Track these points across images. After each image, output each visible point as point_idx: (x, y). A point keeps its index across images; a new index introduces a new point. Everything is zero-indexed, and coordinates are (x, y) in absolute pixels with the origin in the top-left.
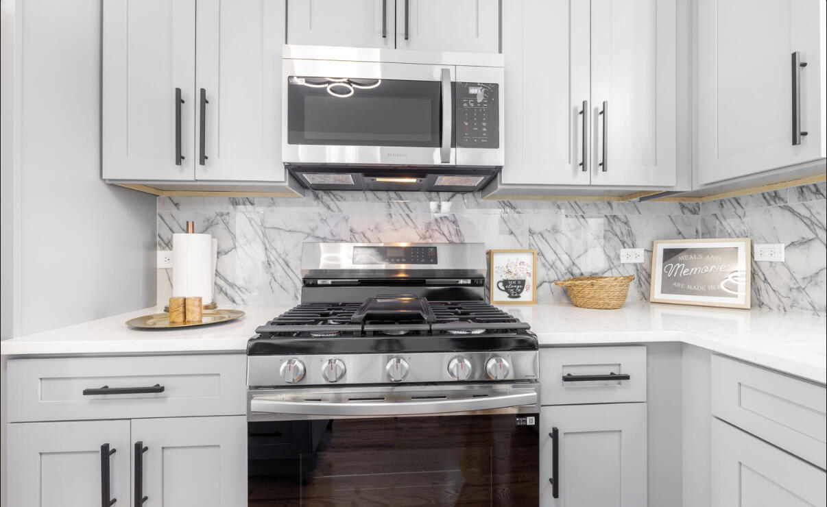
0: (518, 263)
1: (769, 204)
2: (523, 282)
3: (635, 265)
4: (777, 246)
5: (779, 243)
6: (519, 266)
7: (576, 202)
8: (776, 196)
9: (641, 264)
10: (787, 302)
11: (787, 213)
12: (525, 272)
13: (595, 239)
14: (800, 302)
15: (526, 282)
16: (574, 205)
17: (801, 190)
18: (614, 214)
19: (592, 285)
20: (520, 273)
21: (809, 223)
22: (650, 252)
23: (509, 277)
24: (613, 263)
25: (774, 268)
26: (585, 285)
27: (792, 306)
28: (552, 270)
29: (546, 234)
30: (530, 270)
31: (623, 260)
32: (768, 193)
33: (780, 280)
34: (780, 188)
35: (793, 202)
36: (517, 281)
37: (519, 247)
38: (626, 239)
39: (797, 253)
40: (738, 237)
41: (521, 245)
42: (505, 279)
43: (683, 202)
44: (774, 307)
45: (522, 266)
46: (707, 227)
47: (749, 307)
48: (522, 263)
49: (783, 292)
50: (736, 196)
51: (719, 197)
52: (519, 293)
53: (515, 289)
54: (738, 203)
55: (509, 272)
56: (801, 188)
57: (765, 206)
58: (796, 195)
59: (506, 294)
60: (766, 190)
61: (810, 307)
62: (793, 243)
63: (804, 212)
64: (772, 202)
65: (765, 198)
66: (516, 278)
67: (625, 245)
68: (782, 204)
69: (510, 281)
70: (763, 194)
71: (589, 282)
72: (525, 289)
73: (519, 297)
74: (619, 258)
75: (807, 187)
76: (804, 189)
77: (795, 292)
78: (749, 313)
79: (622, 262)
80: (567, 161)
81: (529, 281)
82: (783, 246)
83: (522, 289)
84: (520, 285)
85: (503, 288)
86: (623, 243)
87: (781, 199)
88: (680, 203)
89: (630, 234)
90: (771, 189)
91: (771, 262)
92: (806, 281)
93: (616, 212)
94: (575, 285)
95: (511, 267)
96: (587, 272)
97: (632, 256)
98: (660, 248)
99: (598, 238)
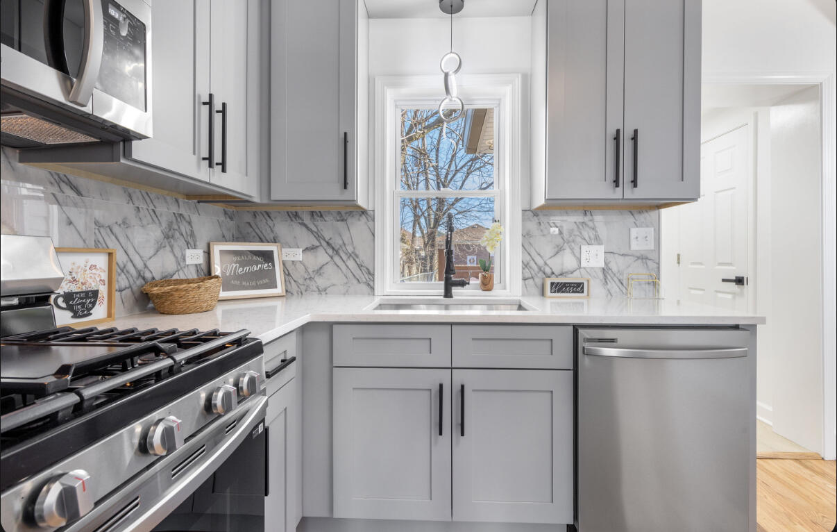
0: (88, 268)
1: (292, 220)
2: (95, 294)
3: (196, 265)
4: (298, 250)
5: (298, 247)
6: (88, 271)
7: (147, 194)
8: (296, 215)
9: (200, 265)
10: (303, 288)
11: (304, 229)
12: (98, 279)
13: (165, 237)
14: (311, 287)
15: (100, 292)
16: (145, 195)
17: (312, 213)
18: (180, 212)
19: (199, 287)
20: (90, 281)
21: (317, 236)
22: (208, 254)
23: (74, 288)
24: (179, 264)
25: (295, 265)
26: (190, 289)
27: (306, 291)
28: (123, 274)
29: (116, 229)
30: (105, 276)
31: (188, 261)
32: (291, 212)
33: (298, 274)
34: (299, 210)
35: (307, 221)
36: (86, 293)
37: (81, 244)
38: (190, 240)
39: (310, 255)
40: (268, 242)
41: (84, 241)
42: (67, 291)
43: (226, 209)
44: (295, 293)
45: (94, 271)
46: (240, 232)
47: (284, 294)
48: (93, 267)
49: (301, 281)
50: (268, 210)
51: (254, 209)
52: (89, 309)
53: (83, 305)
54: (269, 216)
55: (74, 280)
56: (312, 212)
57: (289, 221)
58: (309, 217)
59: (70, 314)
60: (289, 209)
61: (317, 289)
62: (307, 248)
63: (314, 229)
64: (294, 219)
65: (289, 215)
66: (84, 288)
67: (189, 246)
68: (300, 221)
69: (77, 293)
70: (288, 213)
71: (196, 285)
72: (98, 303)
73: (91, 314)
74: (184, 260)
75: (316, 212)
76: (314, 214)
77: (308, 281)
78: (285, 299)
79: (187, 263)
80: (192, 151)
81: (103, 291)
82: (301, 250)
83: (94, 304)
84: (90, 298)
85: (64, 305)
86: (188, 243)
87: (300, 218)
88: (224, 210)
89: (192, 234)
90: (294, 210)
91: (293, 261)
92: (315, 273)
93: (182, 211)
94: (177, 290)
95: (77, 273)
96: (158, 277)
97: (195, 257)
98: (217, 249)
99: (167, 237)
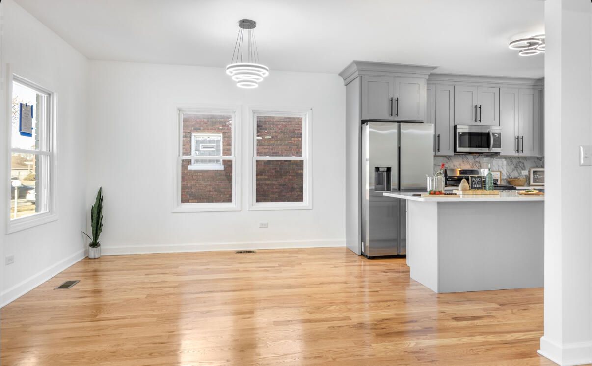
2: (498, 180)
9: (527, 175)
16: (509, 158)
20: (496, 177)
22: (529, 172)
24: (520, 175)
28: (503, 176)
30: (499, 176)
31: (522, 174)
48: (497, 174)
53: (495, 182)
67: (523, 169)
81: (499, 179)
89: (524, 166)
93: (520, 160)
96: (513, 177)
97: (525, 173)
98: (532, 170)
99: (515, 167)
